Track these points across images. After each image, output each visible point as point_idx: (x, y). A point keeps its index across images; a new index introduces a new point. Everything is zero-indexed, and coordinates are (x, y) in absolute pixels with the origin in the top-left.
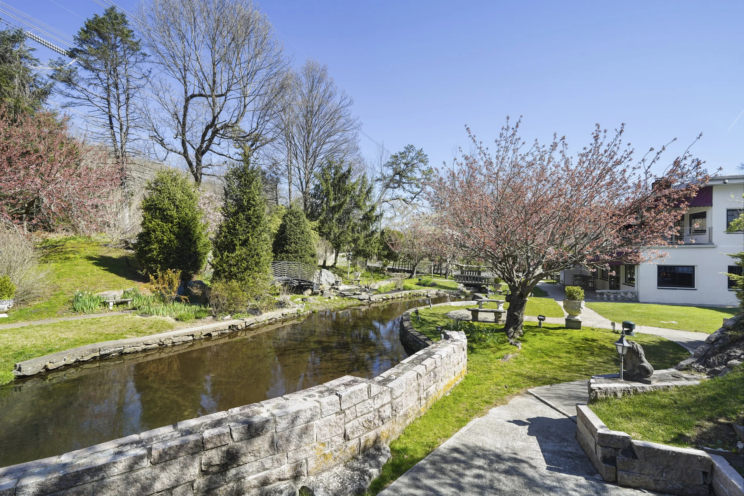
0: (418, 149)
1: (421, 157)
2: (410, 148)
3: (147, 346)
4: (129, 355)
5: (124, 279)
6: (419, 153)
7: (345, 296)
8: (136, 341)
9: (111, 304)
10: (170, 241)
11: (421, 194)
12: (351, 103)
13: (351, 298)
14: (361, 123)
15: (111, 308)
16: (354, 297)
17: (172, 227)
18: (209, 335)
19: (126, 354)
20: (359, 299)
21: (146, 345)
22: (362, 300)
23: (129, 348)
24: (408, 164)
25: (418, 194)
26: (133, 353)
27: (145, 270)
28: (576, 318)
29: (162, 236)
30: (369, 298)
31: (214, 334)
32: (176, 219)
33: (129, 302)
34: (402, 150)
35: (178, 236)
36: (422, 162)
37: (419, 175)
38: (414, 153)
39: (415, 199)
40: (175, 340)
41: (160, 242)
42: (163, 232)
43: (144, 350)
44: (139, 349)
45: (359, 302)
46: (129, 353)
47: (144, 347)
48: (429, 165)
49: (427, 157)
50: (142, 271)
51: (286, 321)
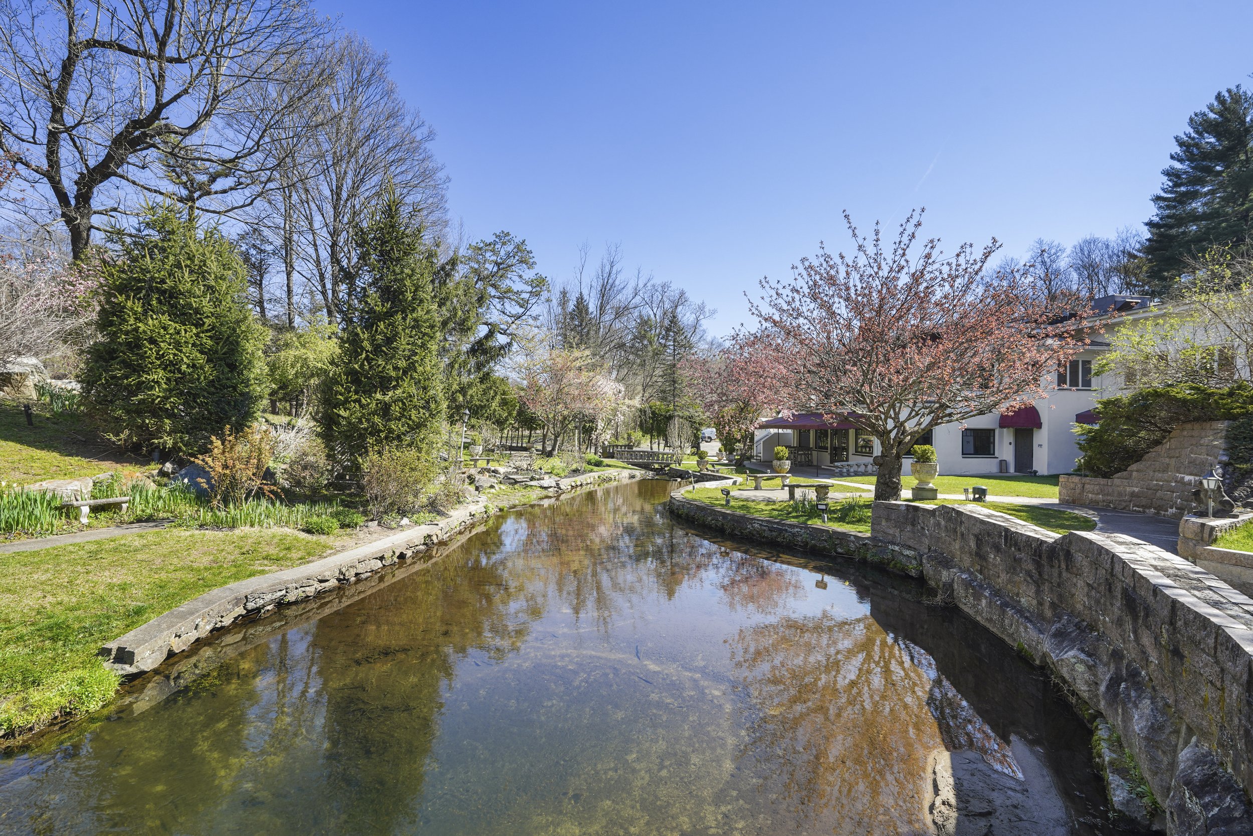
0: (518, 240)
1: (523, 256)
2: (503, 237)
3: (323, 585)
4: (294, 607)
5: (55, 454)
6: (519, 248)
7: (516, 482)
8: (305, 574)
9: (86, 510)
10: (194, 366)
11: (524, 317)
12: (430, 136)
13: (527, 486)
14: (448, 177)
15: (85, 520)
16: (533, 483)
17: (197, 335)
18: (402, 556)
19: (290, 604)
20: (541, 487)
21: (321, 581)
22: (546, 488)
23: (296, 592)
24: (501, 264)
25: (519, 317)
26: (302, 601)
27: (127, 432)
28: (931, 485)
29: (175, 355)
30: (558, 484)
31: (409, 553)
32: (207, 317)
33: (124, 506)
34: (490, 239)
35: (211, 356)
36: (526, 263)
37: (518, 286)
38: (512, 247)
39: (514, 326)
40: (361, 568)
41: (171, 366)
42: (178, 345)
43: (319, 594)
44: (310, 591)
45: (544, 493)
46: (296, 603)
47: (319, 587)
48: (537, 269)
49: (531, 255)
50: (117, 435)
51: (473, 527)
